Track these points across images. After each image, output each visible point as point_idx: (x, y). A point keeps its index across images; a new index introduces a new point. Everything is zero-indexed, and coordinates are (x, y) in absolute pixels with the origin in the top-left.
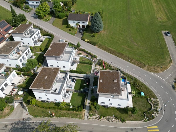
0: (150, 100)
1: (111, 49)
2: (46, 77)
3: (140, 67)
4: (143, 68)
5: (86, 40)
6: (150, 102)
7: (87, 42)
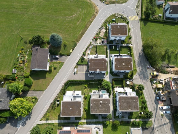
0: (116, 17)
1: (81, 32)
2: (124, 64)
3: (95, 17)
4: (96, 16)
5: (71, 51)
6: (118, 17)
7: (73, 51)
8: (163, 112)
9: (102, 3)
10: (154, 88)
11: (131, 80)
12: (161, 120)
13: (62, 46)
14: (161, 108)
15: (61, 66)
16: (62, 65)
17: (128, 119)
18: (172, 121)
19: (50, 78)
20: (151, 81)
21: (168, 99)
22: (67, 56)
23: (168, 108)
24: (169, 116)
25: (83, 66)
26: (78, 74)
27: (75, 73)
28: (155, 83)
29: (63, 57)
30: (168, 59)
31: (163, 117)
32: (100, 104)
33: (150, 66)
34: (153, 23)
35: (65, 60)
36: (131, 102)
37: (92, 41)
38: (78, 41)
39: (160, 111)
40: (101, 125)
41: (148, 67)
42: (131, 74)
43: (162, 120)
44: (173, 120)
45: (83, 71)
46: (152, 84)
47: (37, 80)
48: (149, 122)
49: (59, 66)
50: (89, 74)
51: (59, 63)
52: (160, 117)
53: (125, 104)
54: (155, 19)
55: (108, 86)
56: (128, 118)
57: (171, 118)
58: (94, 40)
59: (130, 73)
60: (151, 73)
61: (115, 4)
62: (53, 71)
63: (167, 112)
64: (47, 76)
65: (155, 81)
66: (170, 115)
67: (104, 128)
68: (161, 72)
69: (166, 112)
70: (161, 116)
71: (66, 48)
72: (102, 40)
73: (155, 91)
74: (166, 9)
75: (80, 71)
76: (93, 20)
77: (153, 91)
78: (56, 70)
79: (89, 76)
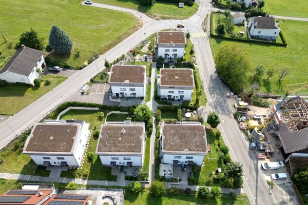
1: (109, 43)
5: (86, 63)
7: (89, 63)
8: (271, 177)
9: (150, 18)
10: (244, 130)
11: (195, 112)
12: (270, 194)
13: (72, 56)
14: (264, 168)
15: (59, 82)
16: (63, 81)
17: (189, 184)
18: (296, 197)
19: (33, 97)
20: (236, 117)
21: (278, 150)
22: (76, 70)
23: (279, 166)
24: (287, 187)
25: (103, 85)
26: (89, 95)
27: (83, 93)
28: (244, 120)
29: (69, 70)
30: (265, 86)
31: (272, 188)
32: (119, 135)
33: (232, 94)
34: (230, 42)
35: (70, 75)
36: (188, 134)
37: (126, 54)
38: (101, 54)
39: (264, 175)
40: (119, 191)
41: (228, 94)
42: (195, 102)
43: (273, 195)
44: (297, 195)
45: (100, 90)
46: (239, 122)
47: (4, 98)
48: (241, 197)
49: (56, 81)
50: (110, 98)
51: (59, 77)
52: (265, 187)
53: (176, 138)
54: (233, 37)
55: (144, 112)
56: (186, 183)
57: (293, 190)
58: (131, 53)
59: (193, 101)
60: (234, 105)
61: (169, 20)
62: (42, 88)
63: (279, 174)
64: (26, 93)
65: (245, 118)
66: (289, 184)
67: (128, 202)
68: (254, 103)
69: (277, 176)
70: (268, 187)
71: (77, 59)
72: (145, 56)
73: (247, 135)
74: (249, 26)
75: (94, 91)
76: (133, 33)
77: (243, 135)
78: (48, 87)
79: (112, 100)
